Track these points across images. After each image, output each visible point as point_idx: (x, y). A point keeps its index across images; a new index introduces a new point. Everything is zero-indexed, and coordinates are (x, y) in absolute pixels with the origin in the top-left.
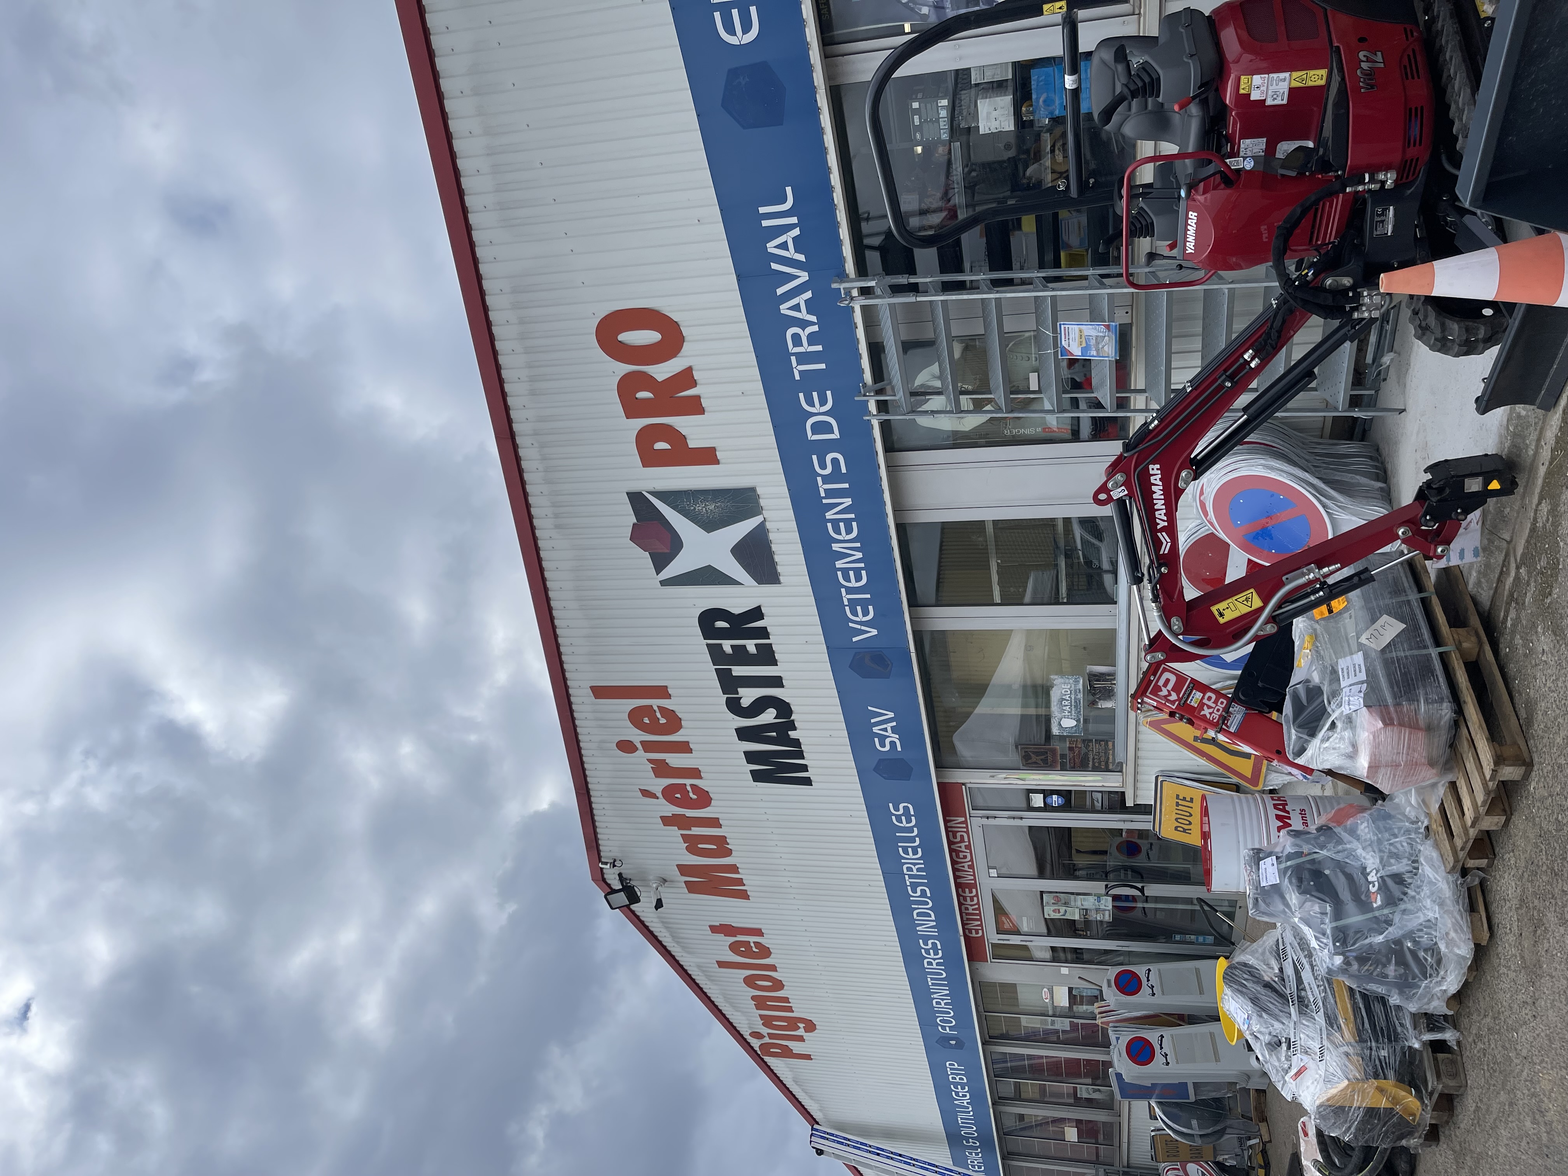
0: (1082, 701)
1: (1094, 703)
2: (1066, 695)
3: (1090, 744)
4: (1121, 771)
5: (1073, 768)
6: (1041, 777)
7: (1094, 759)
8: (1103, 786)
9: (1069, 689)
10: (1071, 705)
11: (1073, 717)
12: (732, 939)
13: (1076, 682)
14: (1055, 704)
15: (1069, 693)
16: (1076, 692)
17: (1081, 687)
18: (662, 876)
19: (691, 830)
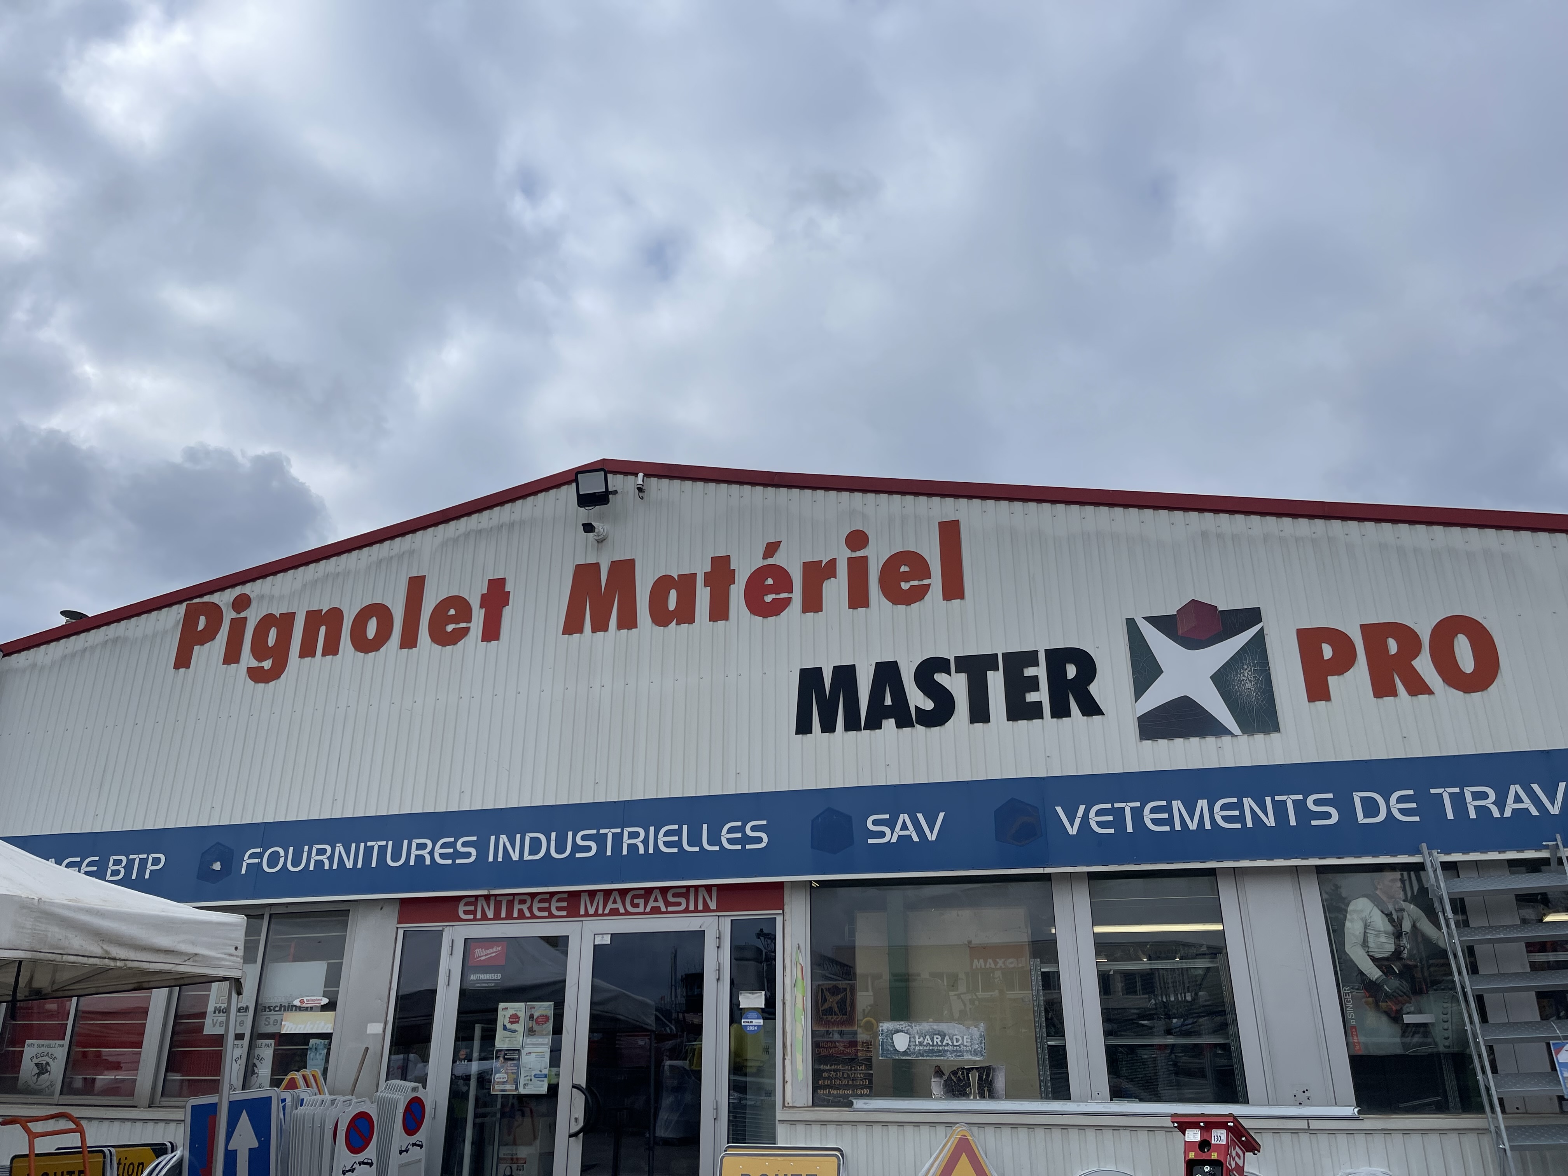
0: (942, 1058)
1: (939, 1072)
2: (952, 1039)
3: (863, 1067)
4: (814, 1105)
5: (816, 1045)
6: (800, 1005)
7: (838, 1070)
8: (784, 1082)
9: (963, 1044)
10: (933, 1045)
11: (912, 1047)
12: (475, 603)
13: (976, 1053)
14: (935, 1027)
15: (955, 1043)
16: (959, 1052)
17: (966, 1058)
18: (610, 538)
19: (705, 586)
